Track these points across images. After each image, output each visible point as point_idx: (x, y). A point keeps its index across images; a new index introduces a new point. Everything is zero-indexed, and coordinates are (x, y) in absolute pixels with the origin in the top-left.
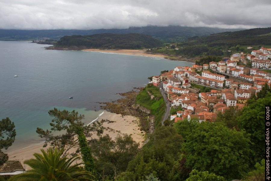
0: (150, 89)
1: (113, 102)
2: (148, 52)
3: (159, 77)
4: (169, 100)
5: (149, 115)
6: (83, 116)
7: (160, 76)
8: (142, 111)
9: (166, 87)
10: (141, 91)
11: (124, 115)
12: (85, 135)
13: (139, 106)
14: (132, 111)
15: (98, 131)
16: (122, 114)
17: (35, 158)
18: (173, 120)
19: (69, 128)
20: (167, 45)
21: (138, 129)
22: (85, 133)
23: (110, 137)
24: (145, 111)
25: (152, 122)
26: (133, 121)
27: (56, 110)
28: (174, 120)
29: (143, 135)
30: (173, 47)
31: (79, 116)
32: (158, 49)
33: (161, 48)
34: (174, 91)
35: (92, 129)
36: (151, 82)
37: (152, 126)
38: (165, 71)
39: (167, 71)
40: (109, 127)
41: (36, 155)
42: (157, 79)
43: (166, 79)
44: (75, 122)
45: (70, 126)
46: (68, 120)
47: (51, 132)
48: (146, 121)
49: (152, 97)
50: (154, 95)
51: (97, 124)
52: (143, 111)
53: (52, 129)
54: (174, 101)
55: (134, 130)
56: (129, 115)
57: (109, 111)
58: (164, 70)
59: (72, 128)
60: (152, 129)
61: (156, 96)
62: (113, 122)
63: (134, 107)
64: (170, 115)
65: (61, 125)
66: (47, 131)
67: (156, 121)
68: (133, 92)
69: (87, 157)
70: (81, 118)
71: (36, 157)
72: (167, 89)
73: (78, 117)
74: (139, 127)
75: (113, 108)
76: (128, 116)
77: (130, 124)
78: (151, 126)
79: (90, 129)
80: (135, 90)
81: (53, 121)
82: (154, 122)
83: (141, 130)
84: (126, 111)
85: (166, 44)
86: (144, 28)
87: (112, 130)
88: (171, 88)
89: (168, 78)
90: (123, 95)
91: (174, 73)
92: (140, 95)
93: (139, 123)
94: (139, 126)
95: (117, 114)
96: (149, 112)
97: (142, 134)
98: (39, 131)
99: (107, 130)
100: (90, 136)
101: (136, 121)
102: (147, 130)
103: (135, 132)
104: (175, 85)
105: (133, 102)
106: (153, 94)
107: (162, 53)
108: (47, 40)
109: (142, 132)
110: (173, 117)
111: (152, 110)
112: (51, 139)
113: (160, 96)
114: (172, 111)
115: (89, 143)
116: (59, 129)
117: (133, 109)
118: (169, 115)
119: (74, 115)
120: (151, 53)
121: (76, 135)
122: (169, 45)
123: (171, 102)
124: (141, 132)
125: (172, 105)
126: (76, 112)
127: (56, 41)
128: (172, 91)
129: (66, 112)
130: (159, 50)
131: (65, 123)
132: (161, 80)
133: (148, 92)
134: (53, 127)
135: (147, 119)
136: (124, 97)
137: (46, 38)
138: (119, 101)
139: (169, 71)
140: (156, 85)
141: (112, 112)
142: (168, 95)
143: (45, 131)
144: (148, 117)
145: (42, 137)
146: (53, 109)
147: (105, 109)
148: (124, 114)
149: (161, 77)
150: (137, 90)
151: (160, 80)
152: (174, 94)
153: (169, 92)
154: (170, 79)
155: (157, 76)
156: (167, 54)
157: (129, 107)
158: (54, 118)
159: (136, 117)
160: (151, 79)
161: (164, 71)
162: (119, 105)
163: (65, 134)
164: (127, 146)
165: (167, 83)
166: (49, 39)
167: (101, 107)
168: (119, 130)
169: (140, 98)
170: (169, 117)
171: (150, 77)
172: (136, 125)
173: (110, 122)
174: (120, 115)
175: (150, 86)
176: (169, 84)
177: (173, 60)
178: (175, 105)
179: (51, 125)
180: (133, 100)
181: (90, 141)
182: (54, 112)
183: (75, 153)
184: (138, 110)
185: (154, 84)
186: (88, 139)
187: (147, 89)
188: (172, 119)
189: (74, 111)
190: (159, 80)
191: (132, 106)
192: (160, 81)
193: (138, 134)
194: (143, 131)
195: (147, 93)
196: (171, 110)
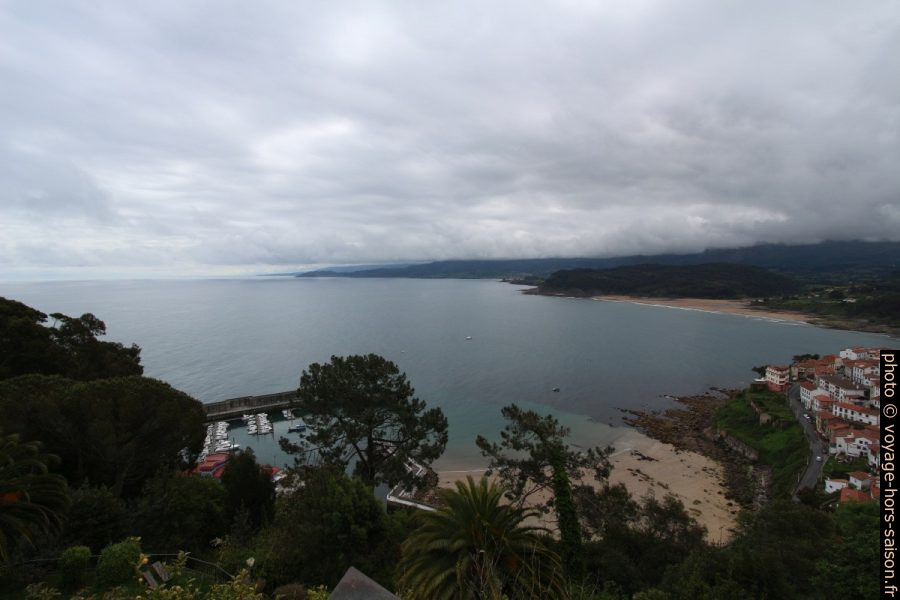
0: (760, 397)
1: (654, 413)
2: (754, 306)
3: (785, 370)
4: (820, 434)
5: (754, 462)
6: (568, 430)
7: (790, 367)
8: (731, 449)
9: (809, 397)
10: (731, 398)
11: (682, 450)
12: (568, 471)
13: (724, 433)
14: (704, 445)
15: (598, 470)
16: (674, 444)
17: (456, 489)
18: (834, 493)
19: (535, 449)
20: (815, 290)
21: (720, 493)
22: (569, 467)
23: (629, 492)
24: (740, 450)
25: (763, 483)
26: (704, 470)
27: (515, 407)
28: (838, 493)
29: (733, 513)
30: (837, 295)
31: (558, 428)
32: (788, 298)
33: (796, 296)
34: (836, 411)
35: (584, 463)
36: (762, 380)
37: (763, 494)
38: (808, 356)
39: (816, 357)
40: (642, 470)
41: (459, 484)
42: (779, 373)
43: (812, 376)
44: (550, 439)
45: (538, 446)
46: (536, 432)
47: (501, 449)
48: (743, 476)
49: (764, 418)
50: (770, 415)
51: (597, 455)
52: (735, 448)
53: (504, 444)
54: (840, 440)
55: (705, 491)
56: (694, 451)
57: (644, 433)
58: (805, 353)
59: (541, 450)
60: (762, 503)
61: (775, 418)
62: (651, 459)
63: (708, 435)
64: (824, 478)
65: (522, 440)
66: (495, 447)
67: (777, 485)
68: (709, 398)
69: (567, 520)
70: (563, 433)
71: (459, 487)
72: (812, 403)
73: (557, 430)
74: (721, 489)
75: (654, 428)
76: (691, 453)
77: (697, 476)
78: (758, 494)
79: (580, 460)
80: (713, 394)
81: (507, 429)
82: (770, 486)
83: (727, 498)
84: (685, 439)
85: (811, 287)
86: (744, 251)
87: (647, 478)
88: (827, 403)
89: (816, 376)
90: (682, 400)
91: (838, 363)
92: (726, 407)
93: (721, 478)
94: (720, 484)
95: (664, 442)
96: (752, 456)
97: (730, 509)
98: (481, 442)
99: (635, 475)
100: (578, 476)
101: (713, 470)
102: (746, 502)
103: (708, 497)
104: (841, 395)
105: (707, 421)
106: (767, 410)
107: (798, 309)
108: (527, 278)
109: (730, 505)
110: (832, 486)
111: (762, 452)
112: (501, 462)
113: (791, 419)
114: (831, 467)
115: (574, 492)
116: (517, 446)
117: (705, 439)
118: (820, 476)
119: (550, 426)
120: (765, 310)
121: (549, 467)
122: (822, 289)
123: (828, 440)
124: (728, 502)
125: (832, 450)
126: (554, 419)
127: (542, 279)
128: (832, 411)
129: (532, 416)
130: (791, 302)
131: (531, 437)
132: (795, 379)
133: (752, 404)
134: (505, 440)
135: (746, 473)
136: (684, 407)
137: (525, 274)
138: (670, 414)
139: (821, 357)
140: (778, 389)
141: (649, 436)
142: (818, 420)
143: (492, 444)
144: (751, 468)
145: (484, 455)
146: (511, 406)
147: (633, 426)
148: (680, 446)
149: (795, 371)
150: (720, 394)
151: (791, 377)
152: (839, 419)
153: (819, 414)
154: (823, 378)
155: (780, 366)
156: (815, 311)
157: (696, 433)
158: (509, 422)
159: (715, 459)
160: (762, 372)
161: (804, 356)
162: (670, 422)
163: (526, 459)
164: (671, 526)
165: (813, 387)
166: (531, 275)
167: (626, 419)
168: (664, 483)
169: (726, 416)
170: (819, 483)
171: (758, 367)
172: (714, 480)
173: (644, 458)
174: (670, 446)
175: (759, 388)
176: (819, 392)
177: (835, 327)
178: (842, 454)
179: (503, 435)
180: (708, 418)
181: (579, 489)
182: (511, 412)
183: (544, 504)
184: (720, 442)
185: (769, 385)
186: (574, 482)
187: (748, 396)
188: (829, 490)
189: (550, 417)
190: (787, 377)
191: (705, 430)
192: (791, 379)
193: (718, 507)
194: (733, 502)
195: (749, 405)
196: (827, 464)
